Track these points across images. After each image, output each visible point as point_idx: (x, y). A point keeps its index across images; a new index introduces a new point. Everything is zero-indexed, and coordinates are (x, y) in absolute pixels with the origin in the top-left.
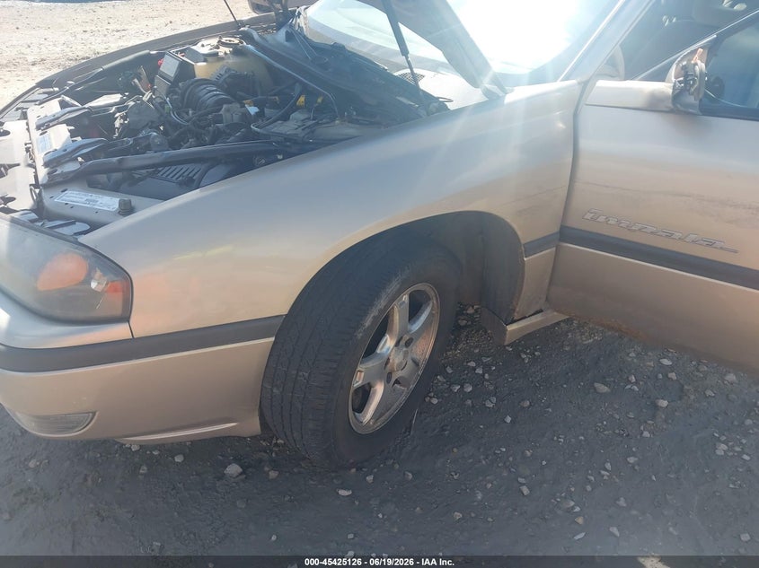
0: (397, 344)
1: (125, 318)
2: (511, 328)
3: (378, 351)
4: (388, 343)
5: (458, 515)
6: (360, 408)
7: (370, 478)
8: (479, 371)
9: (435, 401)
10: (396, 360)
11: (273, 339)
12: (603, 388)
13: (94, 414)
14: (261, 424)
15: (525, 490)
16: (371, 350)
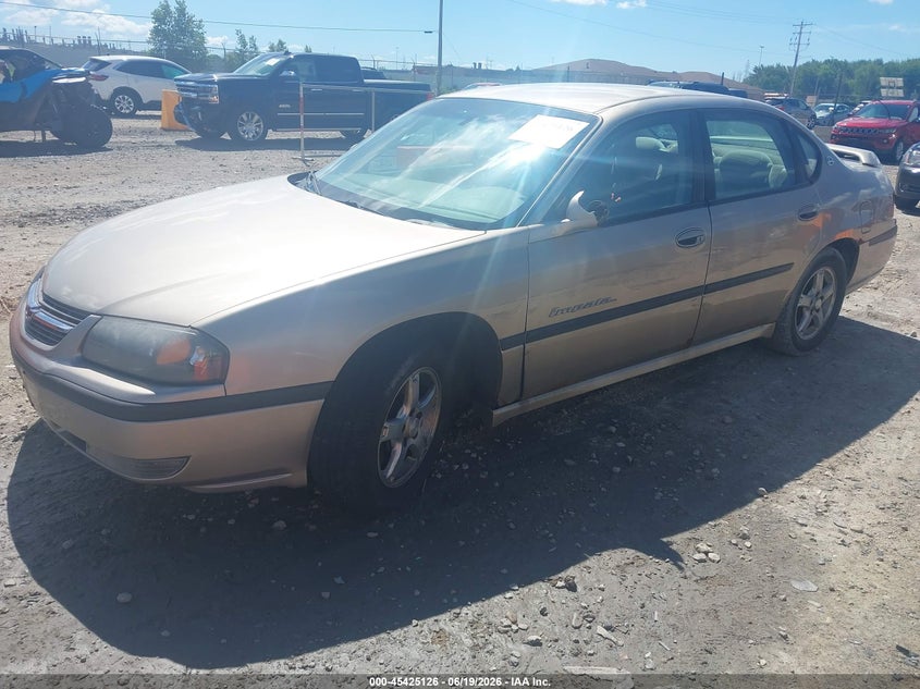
0: (411, 414)
1: (221, 381)
2: (496, 412)
3: (398, 417)
4: (406, 410)
5: (462, 543)
6: (385, 465)
7: (392, 526)
8: (474, 455)
9: (439, 476)
10: (411, 427)
11: (323, 401)
12: (570, 462)
13: (188, 458)
14: (308, 477)
15: (512, 526)
16: (392, 416)
